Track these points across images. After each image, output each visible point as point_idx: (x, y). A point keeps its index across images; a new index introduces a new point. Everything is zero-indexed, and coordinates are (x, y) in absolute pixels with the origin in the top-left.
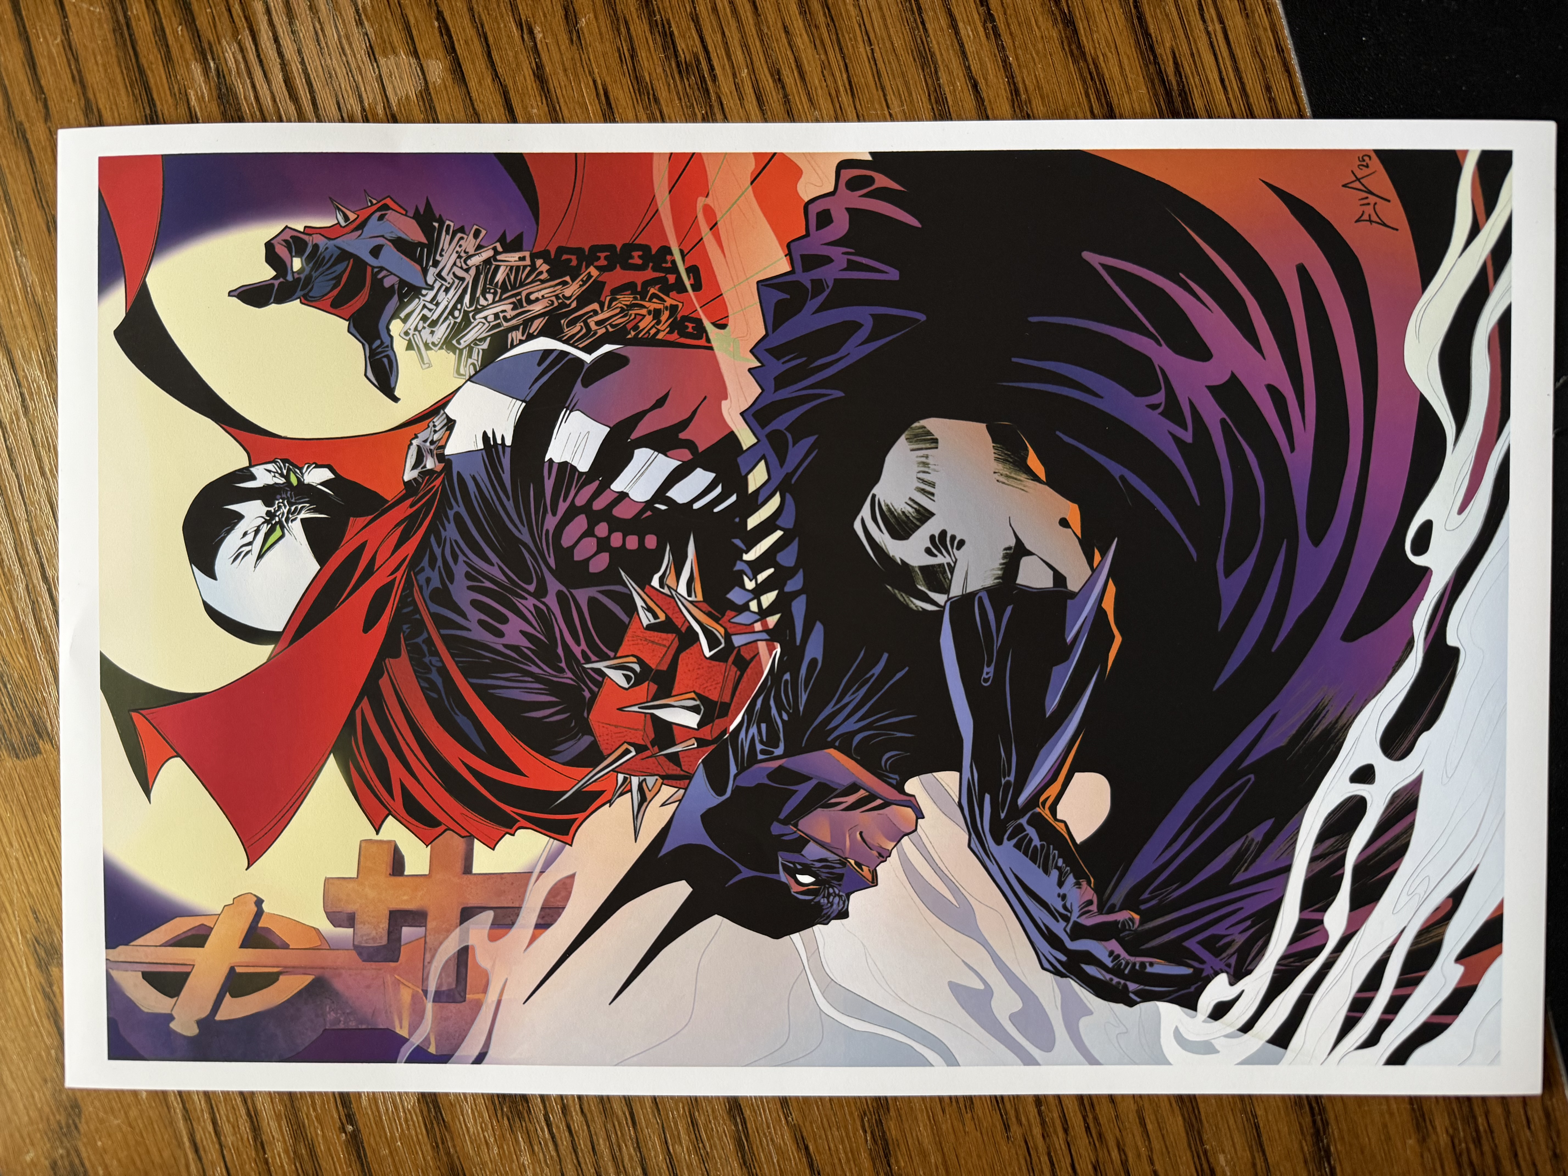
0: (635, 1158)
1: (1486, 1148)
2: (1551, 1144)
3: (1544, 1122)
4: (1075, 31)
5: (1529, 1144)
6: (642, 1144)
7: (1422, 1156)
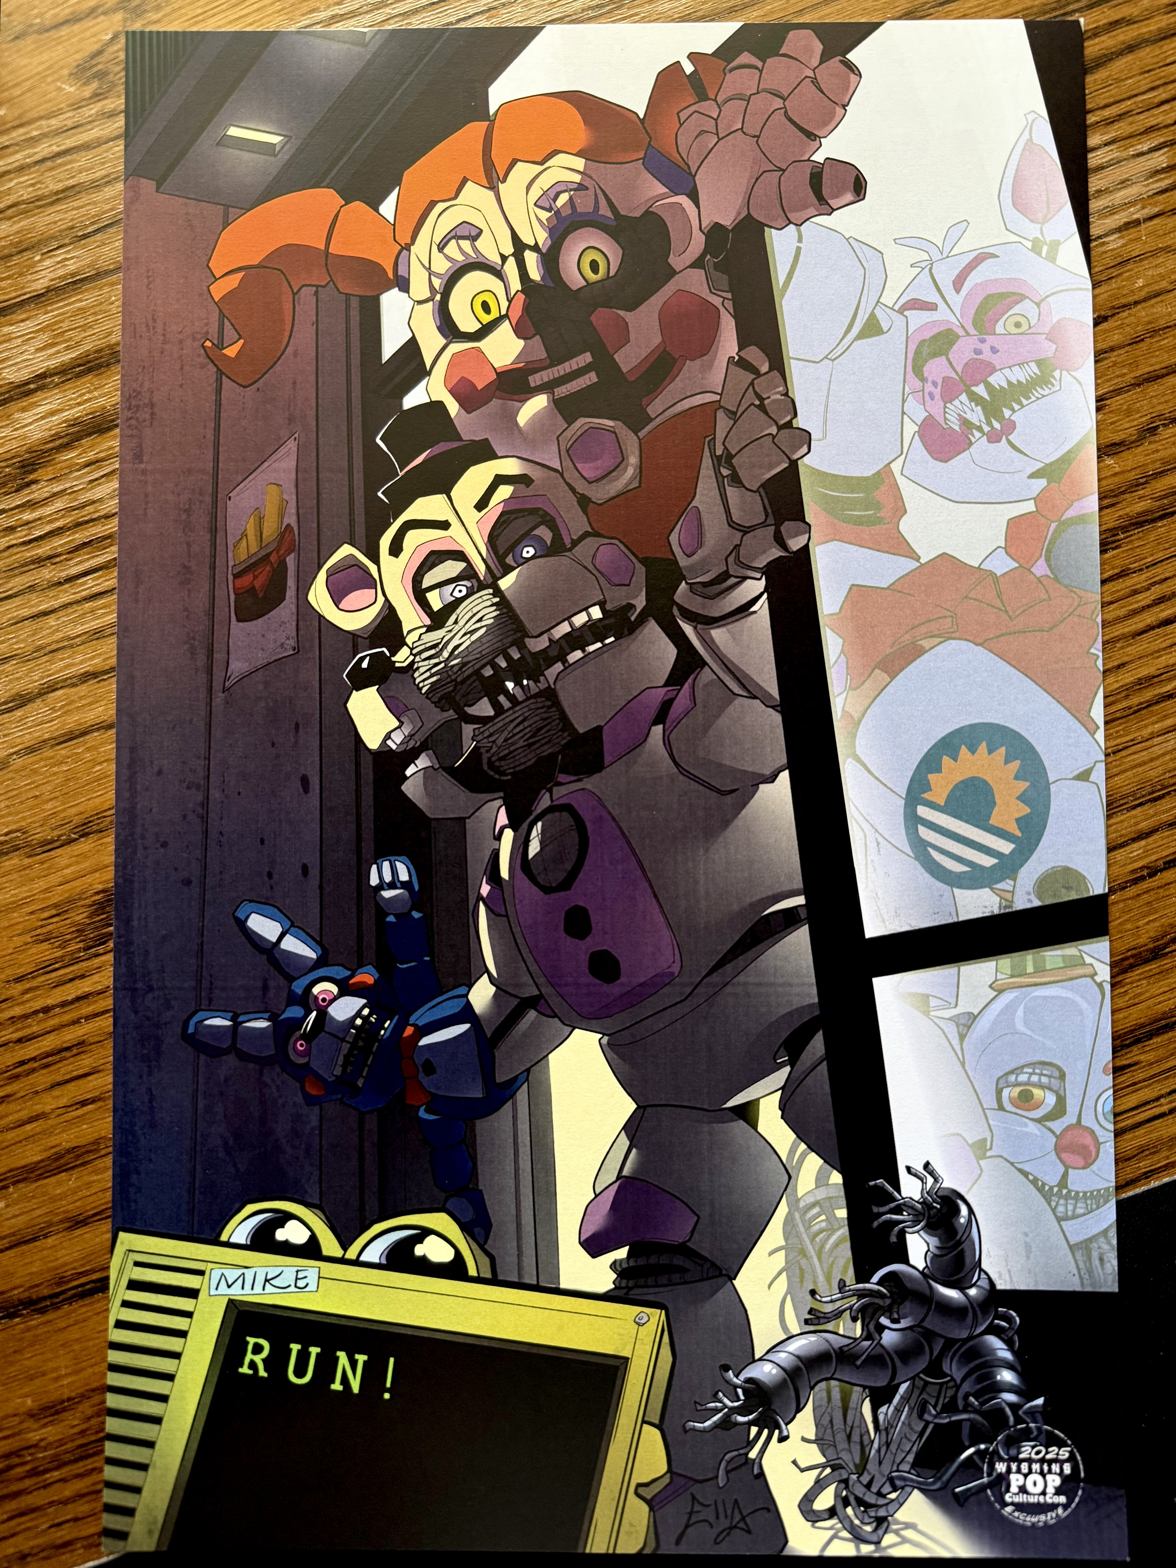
1: (28, 1483)
2: (34, 1551)
3: (60, 1541)
4: (1147, 961)
5: (36, 1527)
7: (15, 1415)
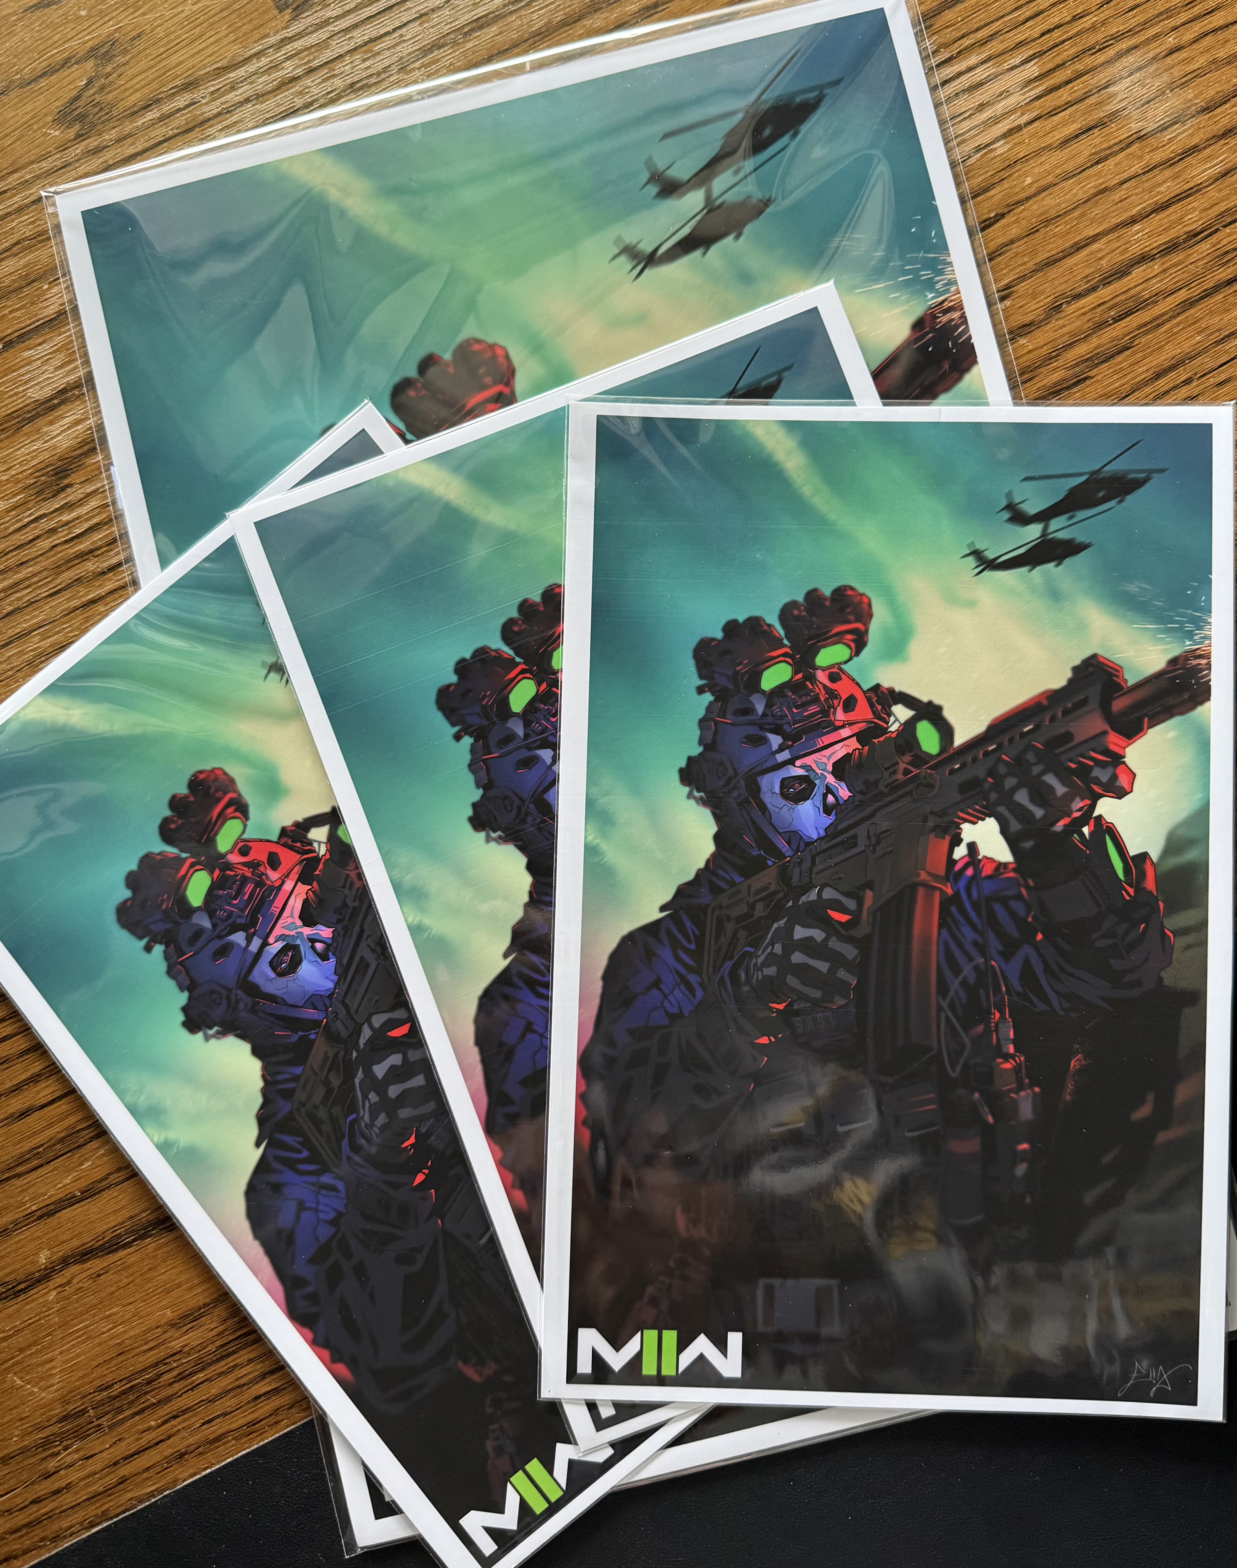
0: (20, 603)
6: (35, 606)
